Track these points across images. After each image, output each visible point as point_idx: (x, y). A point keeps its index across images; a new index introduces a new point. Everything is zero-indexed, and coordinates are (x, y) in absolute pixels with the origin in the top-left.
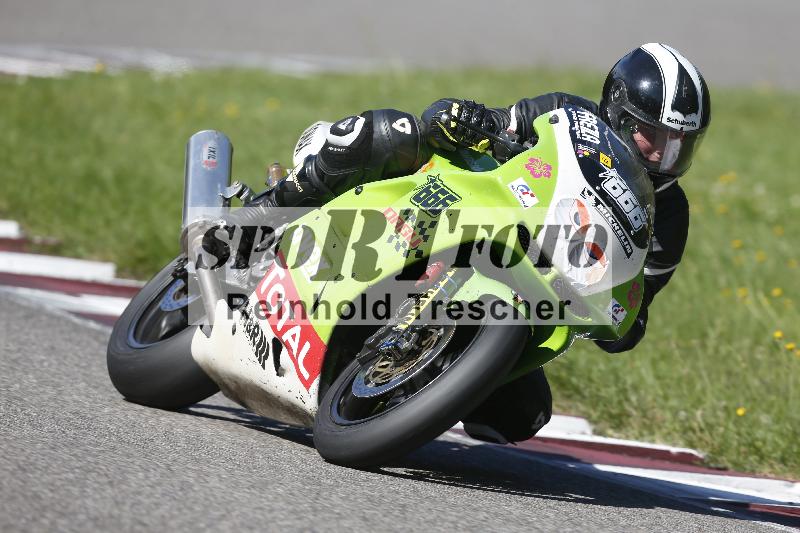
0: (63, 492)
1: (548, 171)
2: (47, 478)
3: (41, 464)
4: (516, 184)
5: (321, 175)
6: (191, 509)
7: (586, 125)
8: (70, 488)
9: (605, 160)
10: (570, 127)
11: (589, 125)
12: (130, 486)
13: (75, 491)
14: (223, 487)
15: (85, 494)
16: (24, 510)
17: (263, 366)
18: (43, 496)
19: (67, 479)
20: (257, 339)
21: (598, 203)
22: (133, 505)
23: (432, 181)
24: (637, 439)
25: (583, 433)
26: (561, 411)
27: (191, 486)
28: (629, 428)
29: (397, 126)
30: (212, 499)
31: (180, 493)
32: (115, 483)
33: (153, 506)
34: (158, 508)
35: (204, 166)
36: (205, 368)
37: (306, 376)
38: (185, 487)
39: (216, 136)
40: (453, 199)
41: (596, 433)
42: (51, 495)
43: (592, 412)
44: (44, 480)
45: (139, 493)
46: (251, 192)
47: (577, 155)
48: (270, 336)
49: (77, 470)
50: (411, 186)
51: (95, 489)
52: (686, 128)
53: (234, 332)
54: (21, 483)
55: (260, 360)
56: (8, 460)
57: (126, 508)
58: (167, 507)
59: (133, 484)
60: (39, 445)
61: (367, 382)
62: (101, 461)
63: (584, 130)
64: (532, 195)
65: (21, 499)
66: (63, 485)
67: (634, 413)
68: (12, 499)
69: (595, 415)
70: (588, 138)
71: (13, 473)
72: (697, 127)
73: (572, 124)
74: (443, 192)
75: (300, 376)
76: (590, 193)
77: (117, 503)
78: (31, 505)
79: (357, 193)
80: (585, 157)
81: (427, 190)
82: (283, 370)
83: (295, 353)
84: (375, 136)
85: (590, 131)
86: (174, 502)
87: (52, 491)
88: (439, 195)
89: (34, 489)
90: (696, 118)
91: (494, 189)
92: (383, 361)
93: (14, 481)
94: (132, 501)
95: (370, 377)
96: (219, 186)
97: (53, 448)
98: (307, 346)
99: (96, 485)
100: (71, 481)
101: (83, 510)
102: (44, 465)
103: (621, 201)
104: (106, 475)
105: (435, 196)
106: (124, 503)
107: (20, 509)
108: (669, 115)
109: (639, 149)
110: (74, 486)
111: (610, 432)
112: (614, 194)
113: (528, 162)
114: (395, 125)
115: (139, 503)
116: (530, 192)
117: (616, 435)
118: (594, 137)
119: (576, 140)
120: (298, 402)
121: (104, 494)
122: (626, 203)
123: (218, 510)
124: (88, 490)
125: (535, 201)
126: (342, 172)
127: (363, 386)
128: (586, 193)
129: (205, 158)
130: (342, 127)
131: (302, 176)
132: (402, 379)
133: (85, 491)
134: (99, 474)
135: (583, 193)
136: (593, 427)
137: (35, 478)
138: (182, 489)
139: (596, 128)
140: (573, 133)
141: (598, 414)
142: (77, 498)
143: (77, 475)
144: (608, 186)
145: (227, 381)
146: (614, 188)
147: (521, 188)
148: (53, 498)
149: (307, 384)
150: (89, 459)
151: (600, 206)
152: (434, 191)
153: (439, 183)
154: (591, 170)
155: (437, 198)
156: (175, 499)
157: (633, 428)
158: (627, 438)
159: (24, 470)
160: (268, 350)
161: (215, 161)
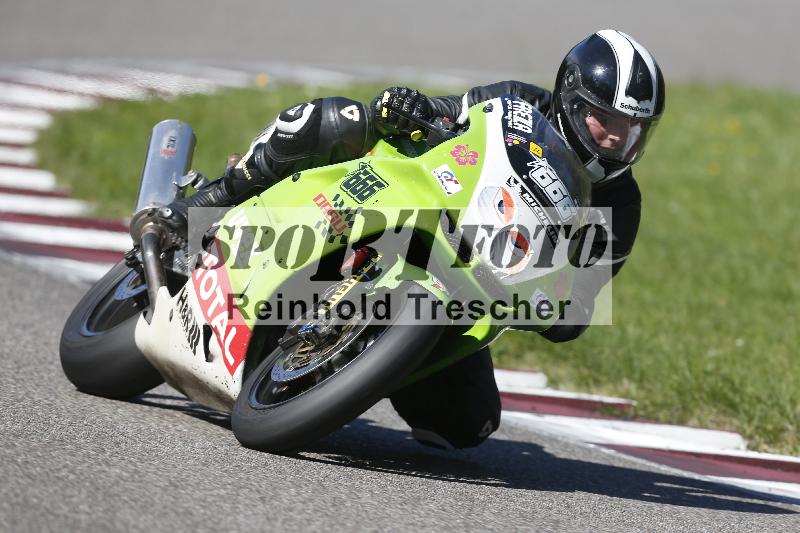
0: (214, 508)
1: (474, 159)
2: (198, 494)
3: (192, 480)
4: (440, 170)
5: (270, 162)
6: (343, 525)
7: (519, 115)
8: (222, 504)
9: (535, 149)
10: (504, 116)
11: (523, 115)
12: (282, 502)
13: (227, 507)
14: (376, 503)
15: (237, 510)
16: (176, 526)
17: (194, 352)
18: (195, 512)
19: (218, 494)
20: (190, 325)
21: (524, 191)
22: (283, 522)
23: (364, 167)
24: (791, 454)
25: (738, 449)
26: (714, 426)
27: (343, 503)
28: (783, 443)
29: (345, 112)
30: (364, 515)
31: (332, 509)
32: (267, 499)
33: (305, 522)
34: (309, 525)
35: (162, 155)
36: (147, 355)
37: (232, 361)
38: (337, 503)
39: (179, 126)
40: (380, 185)
41: (749, 448)
42: (202, 511)
43: (746, 426)
44: (195, 496)
45: (291, 510)
46: (206, 180)
47: (506, 143)
48: (201, 323)
49: (228, 486)
50: (343, 172)
51: (247, 505)
52: (639, 114)
53: (171, 319)
54: (172, 500)
55: (191, 346)
56: (160, 476)
57: (279, 524)
58: (317, 523)
59: (286, 501)
60: (191, 462)
61: (286, 367)
62: (252, 477)
63: (516, 119)
64: (456, 182)
65: (173, 515)
66: (215, 502)
67: (790, 427)
68: (165, 514)
69: (749, 431)
70: (520, 128)
71: (164, 489)
72: (651, 114)
73: (506, 114)
74: (372, 178)
75: (226, 361)
76: (516, 182)
77: (268, 519)
78: (183, 521)
79: (294, 180)
80: (514, 145)
81: (357, 177)
82: (212, 356)
83: (222, 337)
84: (323, 122)
85: (524, 121)
86: (326, 519)
87: (204, 507)
88: (368, 181)
89: (185, 505)
90: (650, 105)
91: (418, 175)
92: (304, 347)
93: (166, 497)
94: (284, 517)
95: (290, 363)
96: (175, 175)
97: (204, 465)
98: (233, 332)
99: (247, 502)
100: (222, 497)
101: (235, 527)
102: (197, 481)
103: (549, 191)
104: (258, 491)
105: (364, 183)
106: (276, 519)
107: (171, 526)
108: (623, 101)
109: (591, 134)
110: (225, 502)
111: (765, 447)
112: (542, 183)
113: (454, 149)
114: (343, 112)
115: (291, 519)
116: (454, 179)
117: (770, 450)
118: (528, 126)
119: (507, 129)
120: (223, 388)
121: (255, 510)
122: (555, 192)
123: (370, 526)
124: (240, 506)
125: (459, 187)
126: (290, 159)
127: (282, 372)
128: (512, 180)
129: (164, 146)
130: (291, 113)
131: (251, 164)
132: (319, 362)
133: (237, 508)
134: (251, 490)
135: (509, 181)
136: (747, 442)
137: (187, 494)
138: (334, 505)
139: (530, 117)
140: (505, 122)
141: (753, 428)
142: (228, 515)
143: (229, 491)
144: (535, 175)
145: (167, 369)
146: (543, 177)
147: (446, 175)
148: (205, 514)
149: (232, 370)
150: (242, 475)
151: (526, 195)
152: (363, 177)
153: (368, 169)
154: (519, 159)
155: (365, 184)
156: (327, 515)
157: (787, 443)
158: (782, 453)
159: (176, 486)
160: (199, 336)
161: (174, 150)
